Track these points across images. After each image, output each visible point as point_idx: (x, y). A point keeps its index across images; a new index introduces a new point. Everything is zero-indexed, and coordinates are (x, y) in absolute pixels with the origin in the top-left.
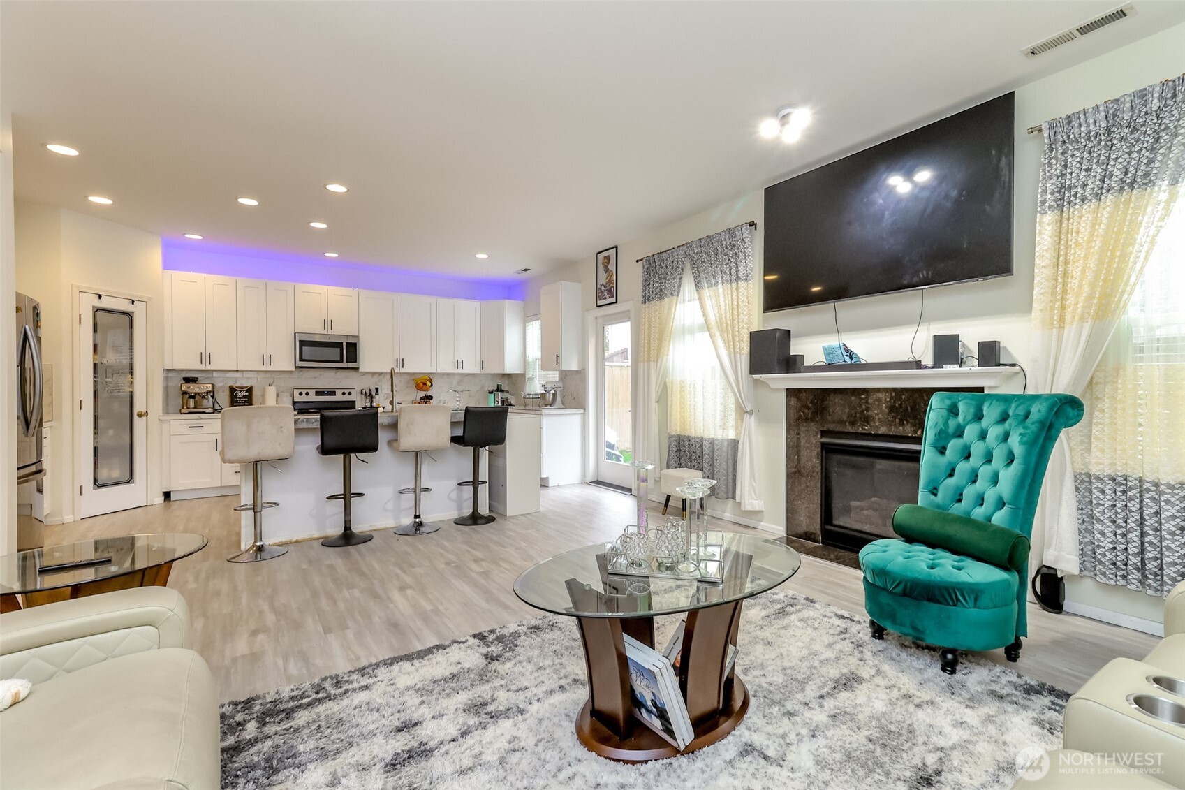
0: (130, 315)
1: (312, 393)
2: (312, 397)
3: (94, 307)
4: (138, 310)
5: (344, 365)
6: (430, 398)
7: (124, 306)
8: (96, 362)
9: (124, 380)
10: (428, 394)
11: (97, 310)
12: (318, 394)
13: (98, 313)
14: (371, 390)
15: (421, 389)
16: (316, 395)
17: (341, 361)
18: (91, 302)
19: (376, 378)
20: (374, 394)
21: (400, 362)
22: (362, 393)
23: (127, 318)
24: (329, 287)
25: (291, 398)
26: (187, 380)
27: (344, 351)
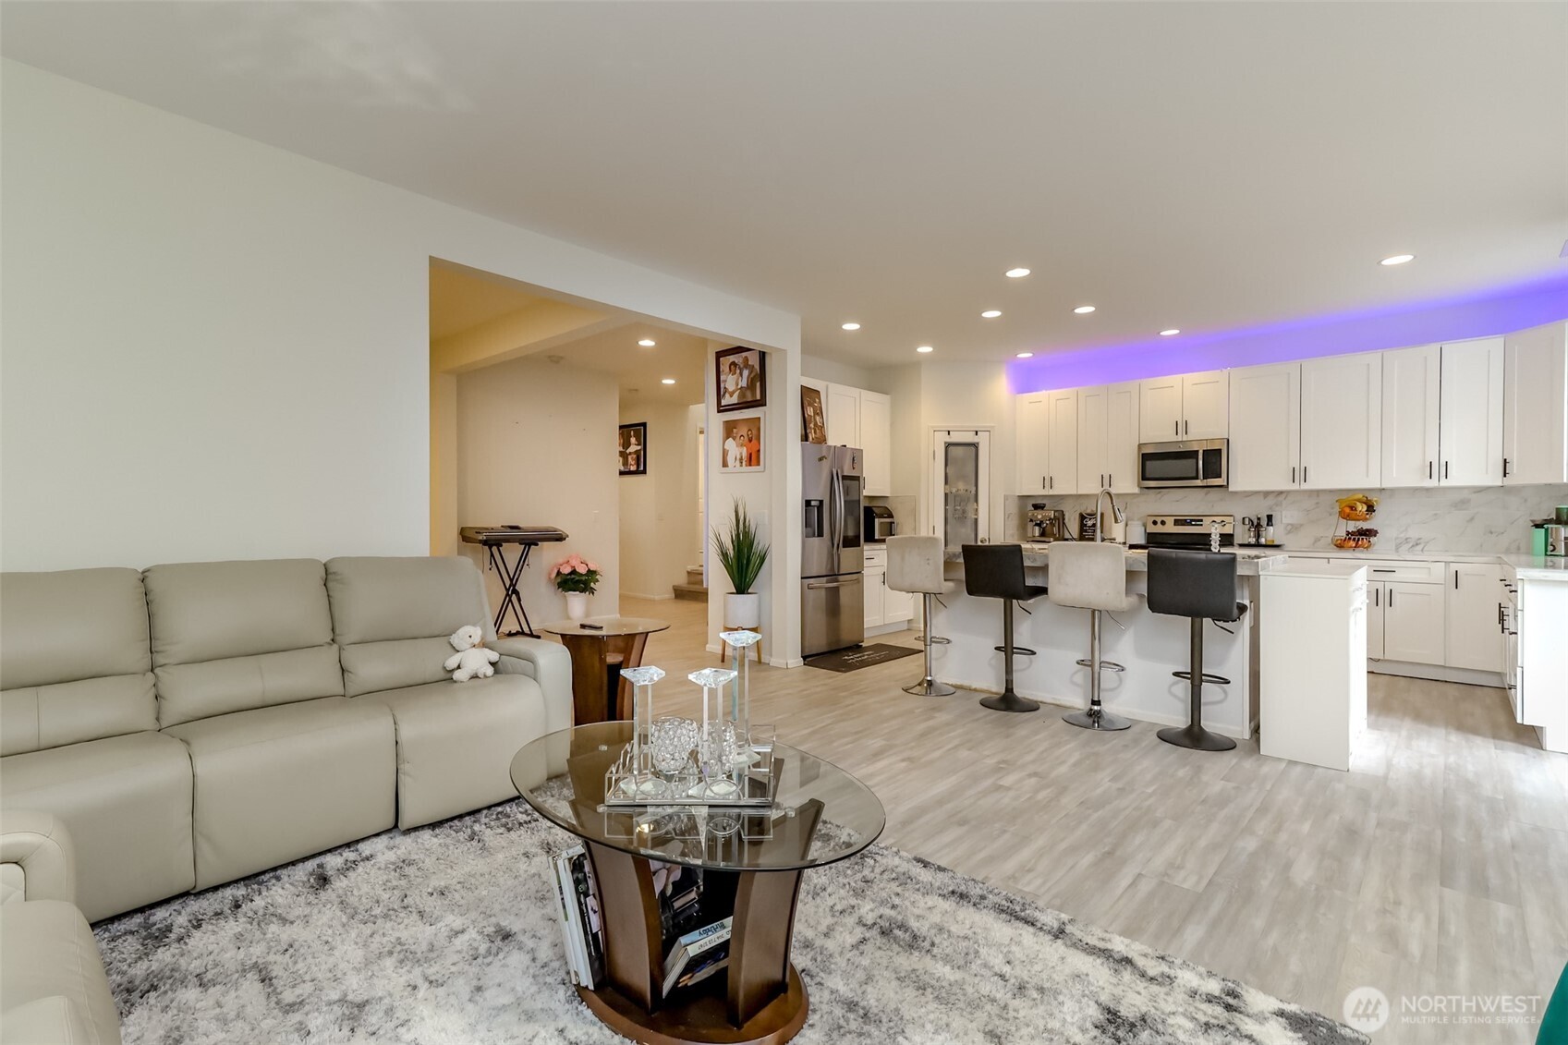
0: (975, 446)
1: (1170, 521)
2: (1170, 528)
3: (945, 443)
4: (982, 440)
5: (1198, 482)
6: (1369, 533)
7: (969, 438)
8: (947, 492)
9: (971, 508)
10: (1365, 526)
11: (948, 445)
12: (1177, 522)
13: (951, 448)
14: (1259, 519)
15: (1347, 517)
16: (1175, 525)
17: (1197, 478)
18: (942, 439)
19: (1270, 501)
20: (1264, 522)
21: (1300, 473)
22: (1244, 523)
23: (973, 449)
24: (1185, 376)
25: (1143, 529)
26: (1036, 507)
27: (1201, 463)
